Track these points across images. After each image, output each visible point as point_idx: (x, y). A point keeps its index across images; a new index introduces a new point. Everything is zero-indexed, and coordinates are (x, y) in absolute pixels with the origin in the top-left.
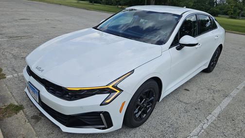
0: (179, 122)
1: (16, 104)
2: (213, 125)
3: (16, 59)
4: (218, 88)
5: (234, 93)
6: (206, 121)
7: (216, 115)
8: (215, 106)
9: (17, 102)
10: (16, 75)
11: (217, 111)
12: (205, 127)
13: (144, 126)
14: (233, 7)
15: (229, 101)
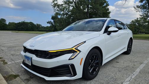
0: (117, 76)
1: (15, 74)
2: (137, 76)
3: (13, 56)
4: (136, 60)
5: (146, 62)
6: (133, 75)
7: (138, 72)
8: (136, 68)
9: (15, 73)
10: (13, 62)
11: (138, 70)
12: (133, 77)
13: (95, 79)
14: (134, 28)
15: (144, 65)
